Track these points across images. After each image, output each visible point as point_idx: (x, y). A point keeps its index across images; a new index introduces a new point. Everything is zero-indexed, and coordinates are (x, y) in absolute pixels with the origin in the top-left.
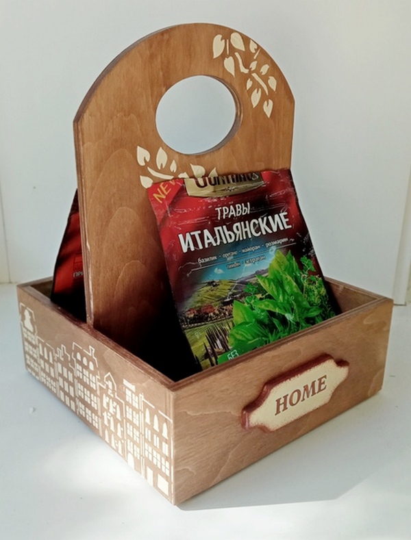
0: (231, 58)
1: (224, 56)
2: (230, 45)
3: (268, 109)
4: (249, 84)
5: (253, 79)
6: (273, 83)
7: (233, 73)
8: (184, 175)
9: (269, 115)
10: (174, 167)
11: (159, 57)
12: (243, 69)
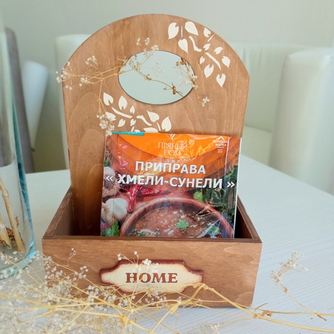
0: (185, 40)
1: (178, 38)
2: (184, 30)
3: (221, 80)
4: (202, 60)
5: (206, 57)
6: (226, 61)
7: (186, 51)
8: (141, 117)
9: (221, 85)
10: (132, 110)
11: (121, 36)
12: (196, 49)
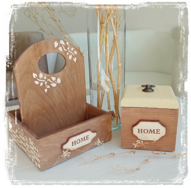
0: (61, 47)
1: (58, 47)
2: (60, 43)
3: (75, 60)
4: (68, 54)
5: (69, 52)
6: (76, 53)
7: (62, 51)
8: (49, 80)
9: (75, 61)
10: (45, 78)
11: (37, 49)
12: (65, 50)
